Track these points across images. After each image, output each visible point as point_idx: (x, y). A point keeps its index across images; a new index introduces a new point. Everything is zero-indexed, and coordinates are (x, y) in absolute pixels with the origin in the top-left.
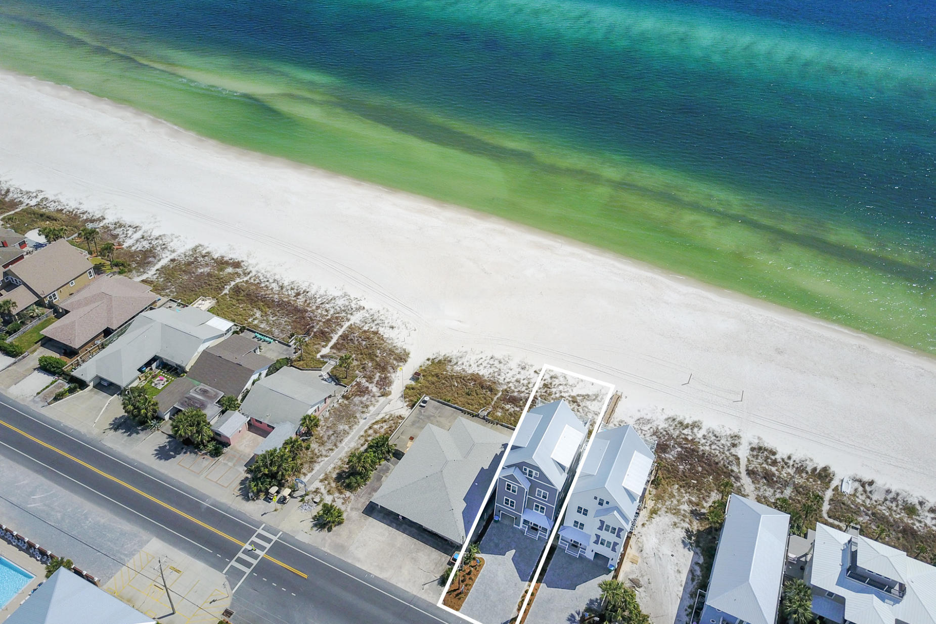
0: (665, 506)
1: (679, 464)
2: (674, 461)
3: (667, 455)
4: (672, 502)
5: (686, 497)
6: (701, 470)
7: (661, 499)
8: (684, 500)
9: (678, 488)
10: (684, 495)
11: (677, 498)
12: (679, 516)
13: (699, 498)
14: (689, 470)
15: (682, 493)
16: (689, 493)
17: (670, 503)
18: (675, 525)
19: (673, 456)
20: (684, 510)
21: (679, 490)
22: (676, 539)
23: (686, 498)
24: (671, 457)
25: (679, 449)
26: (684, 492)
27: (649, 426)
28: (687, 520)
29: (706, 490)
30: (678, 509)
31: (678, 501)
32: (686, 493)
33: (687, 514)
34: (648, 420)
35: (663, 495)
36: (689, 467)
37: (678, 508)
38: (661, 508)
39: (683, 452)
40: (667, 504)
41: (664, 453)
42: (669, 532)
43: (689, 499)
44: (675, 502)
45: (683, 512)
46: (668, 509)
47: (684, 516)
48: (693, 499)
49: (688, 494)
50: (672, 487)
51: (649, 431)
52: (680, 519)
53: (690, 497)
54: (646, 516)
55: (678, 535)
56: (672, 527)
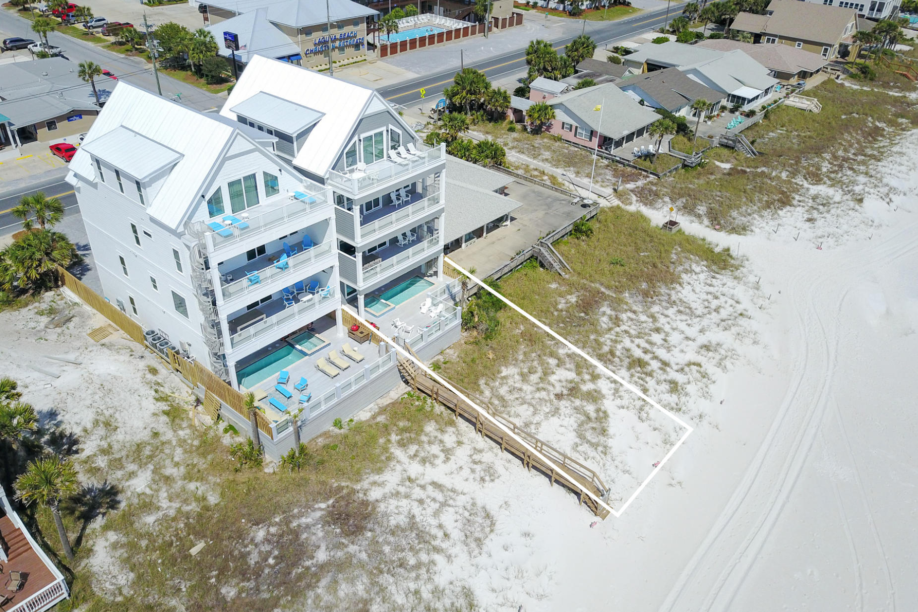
0: (174, 443)
1: (273, 530)
2: (287, 521)
3: (318, 514)
4: (177, 465)
5: (167, 506)
6: (223, 591)
7: (198, 448)
8: (163, 494)
9: (204, 499)
10: (176, 505)
11: (180, 483)
12: (124, 453)
13: (141, 536)
14: (244, 556)
15: (185, 501)
16: (174, 519)
17: (176, 459)
18: (107, 424)
19: (308, 527)
20: (132, 475)
21: (197, 500)
22: (70, 399)
23: (164, 504)
24: (304, 520)
25: (322, 556)
26: (186, 508)
27: (456, 534)
28: (101, 462)
29: (152, 565)
30: (146, 464)
31: (168, 479)
32: (179, 510)
33: (119, 474)
34: (479, 541)
35: (209, 457)
36: (253, 559)
37: (151, 467)
38: (175, 431)
39: (308, 563)
40: (179, 451)
41: (330, 514)
42: (97, 397)
43: (158, 508)
44: (170, 471)
45: (132, 467)
46: (163, 443)
47: (116, 464)
48: (150, 519)
49: (172, 513)
50: (219, 490)
51: (434, 522)
52: (116, 447)
53: (160, 514)
54: (176, 395)
55: (75, 410)
56: (107, 413)
